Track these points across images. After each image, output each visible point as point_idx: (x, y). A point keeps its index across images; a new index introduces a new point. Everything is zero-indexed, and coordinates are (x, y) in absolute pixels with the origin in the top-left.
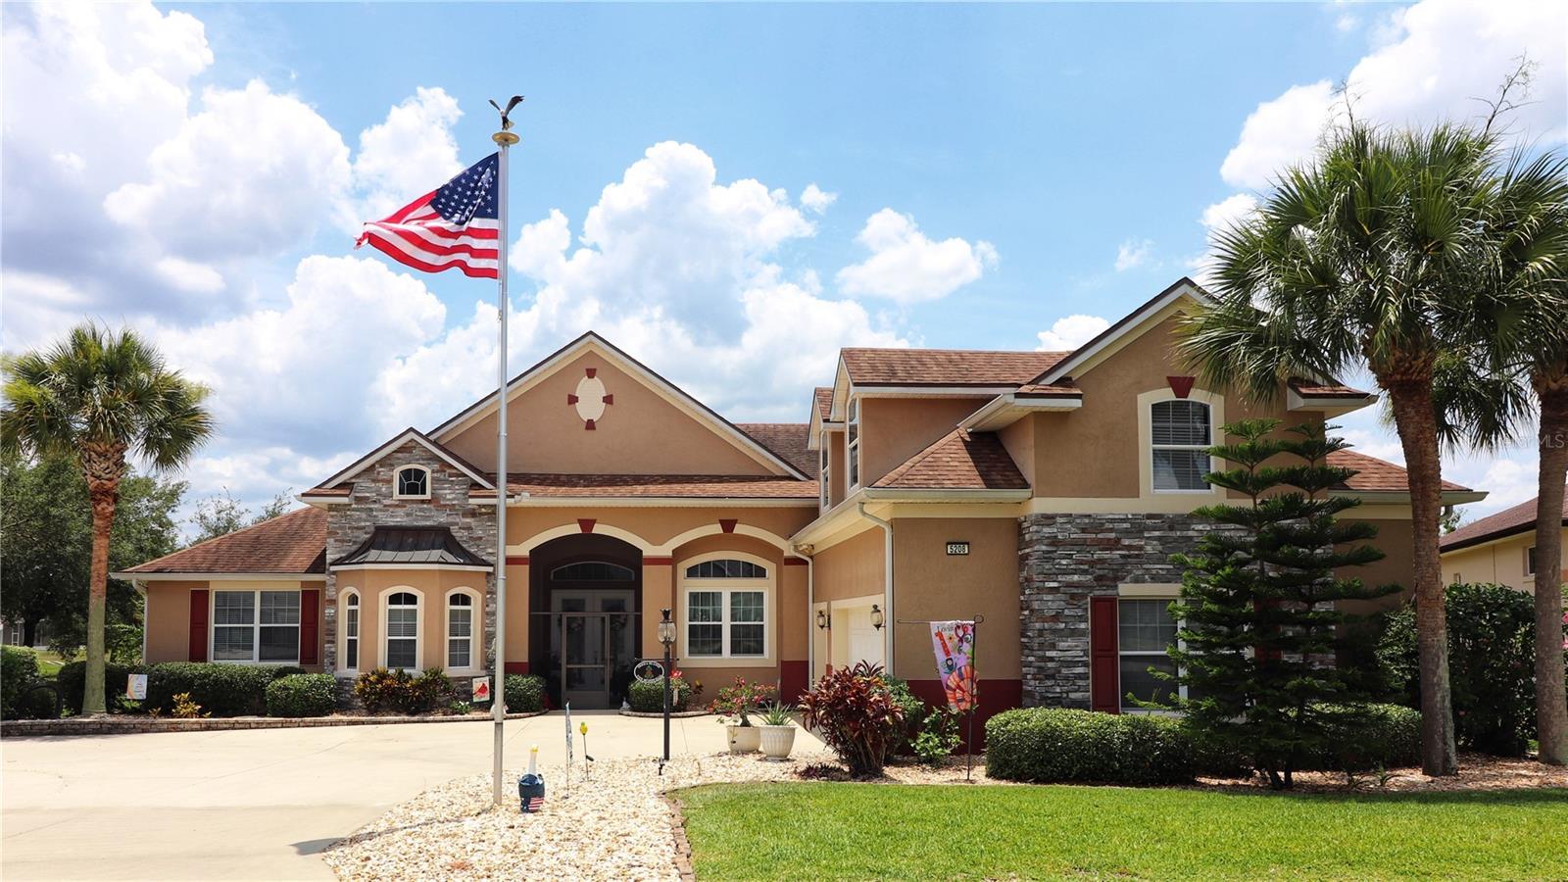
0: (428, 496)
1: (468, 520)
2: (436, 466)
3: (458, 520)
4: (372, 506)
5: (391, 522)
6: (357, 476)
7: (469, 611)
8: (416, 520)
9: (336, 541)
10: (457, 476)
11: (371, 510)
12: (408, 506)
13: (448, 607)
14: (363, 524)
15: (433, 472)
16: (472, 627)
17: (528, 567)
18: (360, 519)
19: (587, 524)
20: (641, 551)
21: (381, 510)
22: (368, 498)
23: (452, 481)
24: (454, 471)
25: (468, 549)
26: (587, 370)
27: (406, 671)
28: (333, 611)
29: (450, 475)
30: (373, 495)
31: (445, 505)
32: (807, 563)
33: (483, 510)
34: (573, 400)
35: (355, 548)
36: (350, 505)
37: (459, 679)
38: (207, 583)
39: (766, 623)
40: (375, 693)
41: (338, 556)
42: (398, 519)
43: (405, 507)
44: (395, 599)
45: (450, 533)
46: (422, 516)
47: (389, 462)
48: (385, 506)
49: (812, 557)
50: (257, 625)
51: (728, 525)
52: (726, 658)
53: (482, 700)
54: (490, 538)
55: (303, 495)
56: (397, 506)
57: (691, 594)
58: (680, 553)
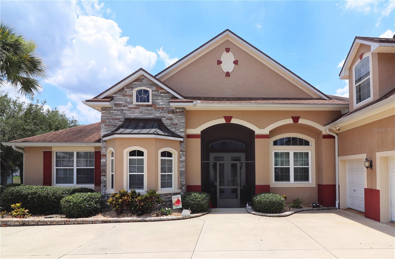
0: (150, 103)
1: (170, 115)
2: (154, 88)
3: (165, 115)
4: (123, 108)
5: (133, 116)
6: (116, 93)
7: (172, 160)
8: (144, 115)
9: (105, 125)
10: (165, 93)
11: (123, 110)
12: (141, 108)
13: (160, 158)
14: (118, 117)
15: (153, 91)
16: (173, 168)
17: (200, 139)
18: (117, 115)
19: (228, 119)
20: (254, 132)
21: (127, 110)
22: (121, 104)
23: (162, 96)
24: (163, 91)
25: (171, 129)
26: (226, 49)
27: (137, 191)
28: (104, 160)
29: (161, 93)
30: (123, 103)
31: (159, 108)
32: (334, 137)
33: (178, 110)
34: (219, 62)
35: (115, 129)
36: (112, 108)
37: (166, 195)
38: (51, 148)
39: (310, 166)
40: (118, 204)
41: (106, 133)
42: (136, 114)
43: (139, 108)
44: (132, 153)
45: (162, 121)
46: (147, 113)
47: (131, 86)
48: (129, 108)
49: (337, 134)
50: (75, 168)
51: (296, 119)
52: (292, 183)
53: (178, 207)
54: (181, 124)
55: (87, 101)
56: (135, 108)
57: (275, 153)
58: (273, 133)
